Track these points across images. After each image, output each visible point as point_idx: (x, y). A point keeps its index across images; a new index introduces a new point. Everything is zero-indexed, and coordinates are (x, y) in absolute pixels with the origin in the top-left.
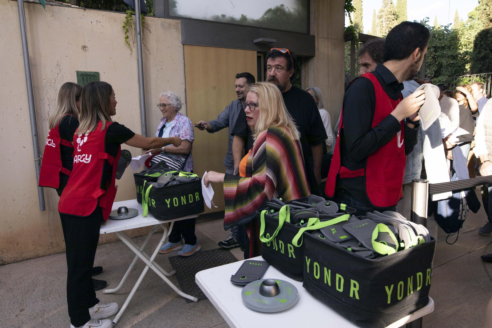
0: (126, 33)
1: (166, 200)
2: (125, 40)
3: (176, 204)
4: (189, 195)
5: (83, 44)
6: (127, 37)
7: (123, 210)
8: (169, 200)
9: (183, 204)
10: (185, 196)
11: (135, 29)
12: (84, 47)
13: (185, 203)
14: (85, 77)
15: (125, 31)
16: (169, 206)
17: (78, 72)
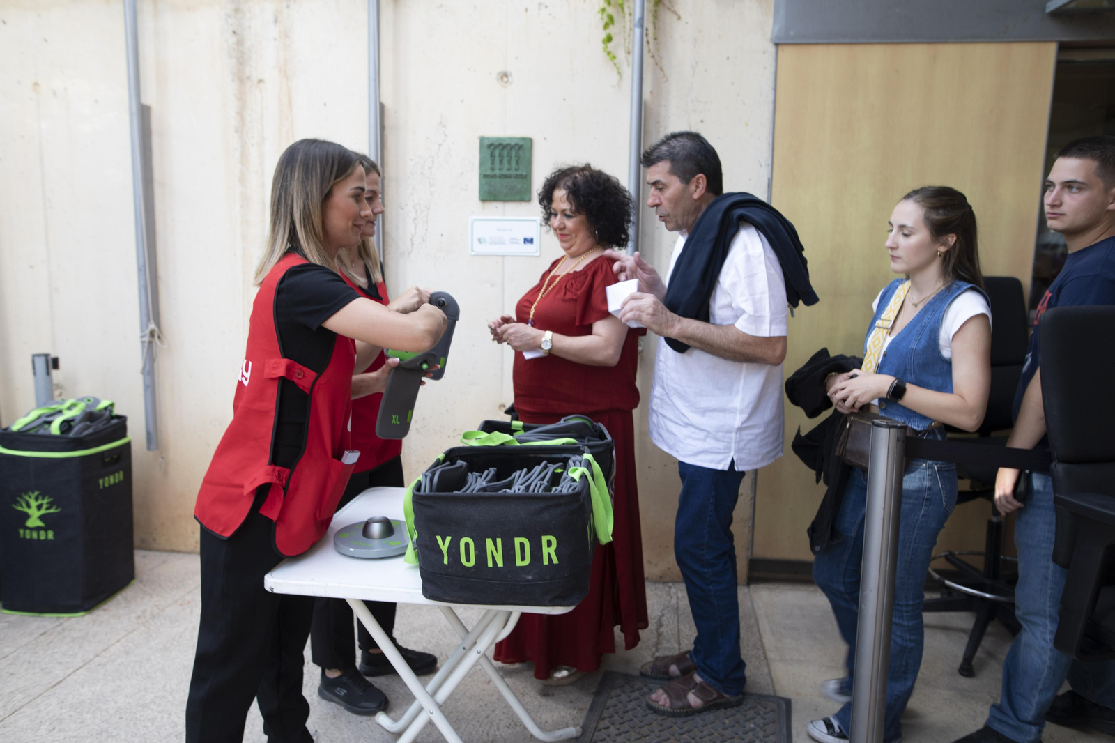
0: (606, 26)
2: (602, 45)
3: (468, 560)
4: (517, 541)
5: (502, 69)
6: (609, 39)
7: (376, 528)
10: (499, 541)
11: (632, 14)
12: (504, 76)
14: (497, 152)
15: (606, 19)
17: (482, 139)
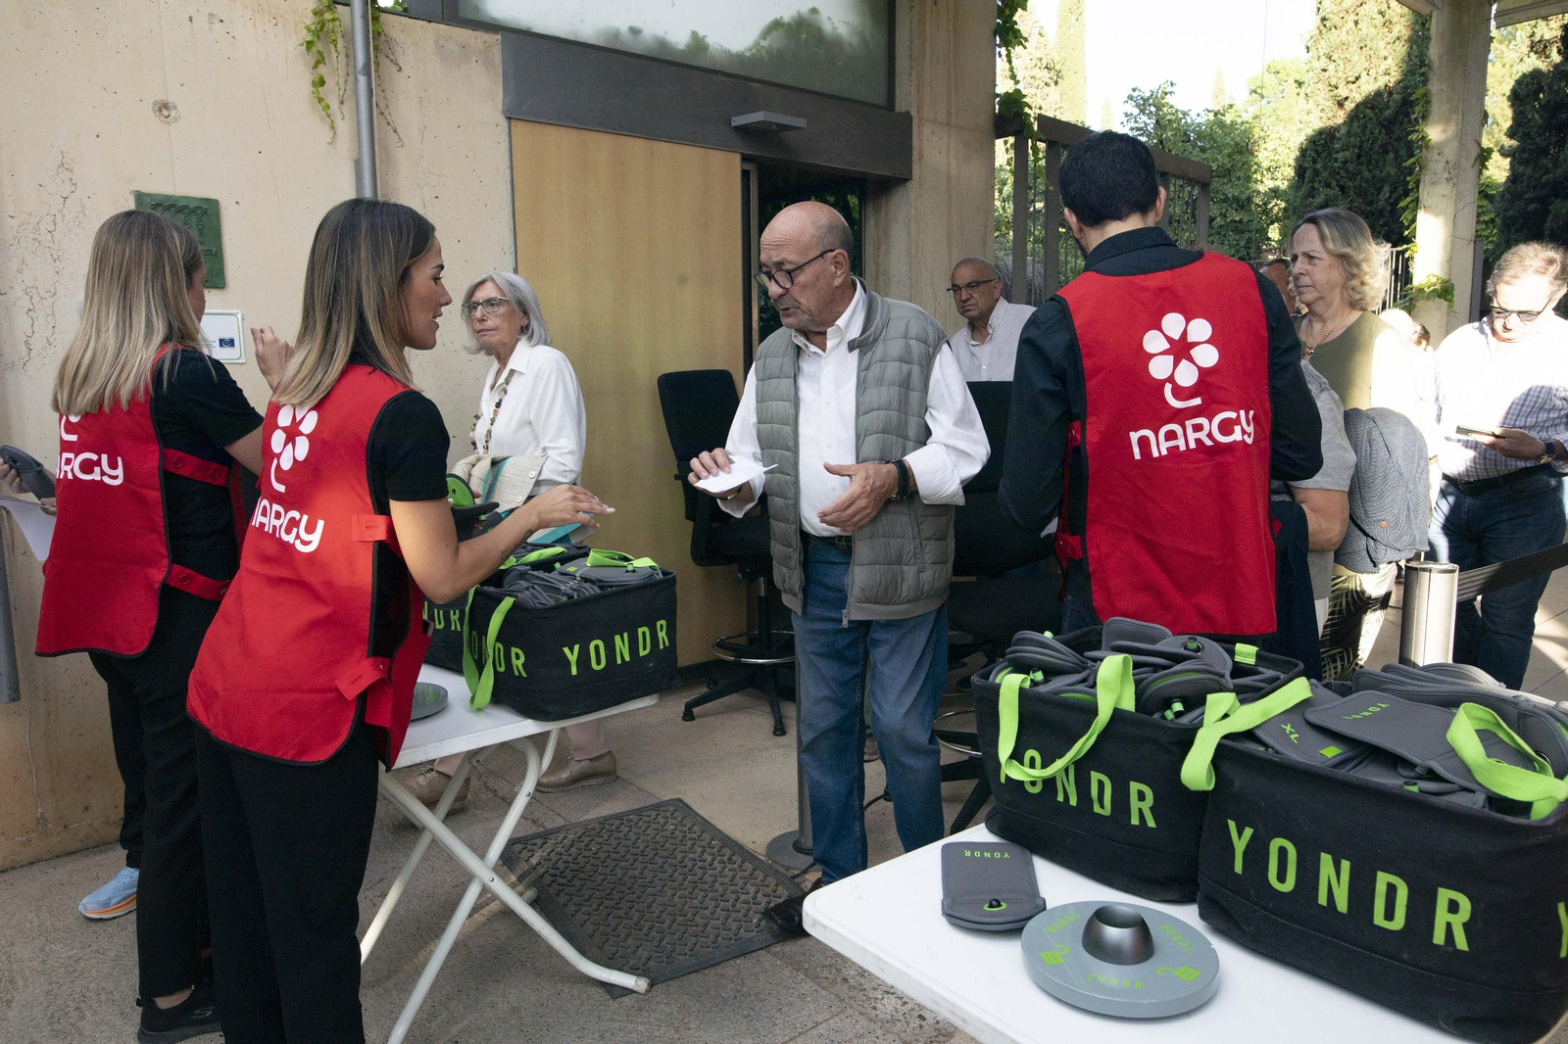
0: (316, 66)
1: (566, 650)
2: (311, 89)
3: (598, 663)
5: (161, 97)
6: (321, 82)
8: (577, 648)
9: (619, 661)
10: (626, 635)
11: (350, 56)
12: (163, 107)
13: (627, 658)
15: (312, 58)
16: (574, 671)
17: (140, 196)
